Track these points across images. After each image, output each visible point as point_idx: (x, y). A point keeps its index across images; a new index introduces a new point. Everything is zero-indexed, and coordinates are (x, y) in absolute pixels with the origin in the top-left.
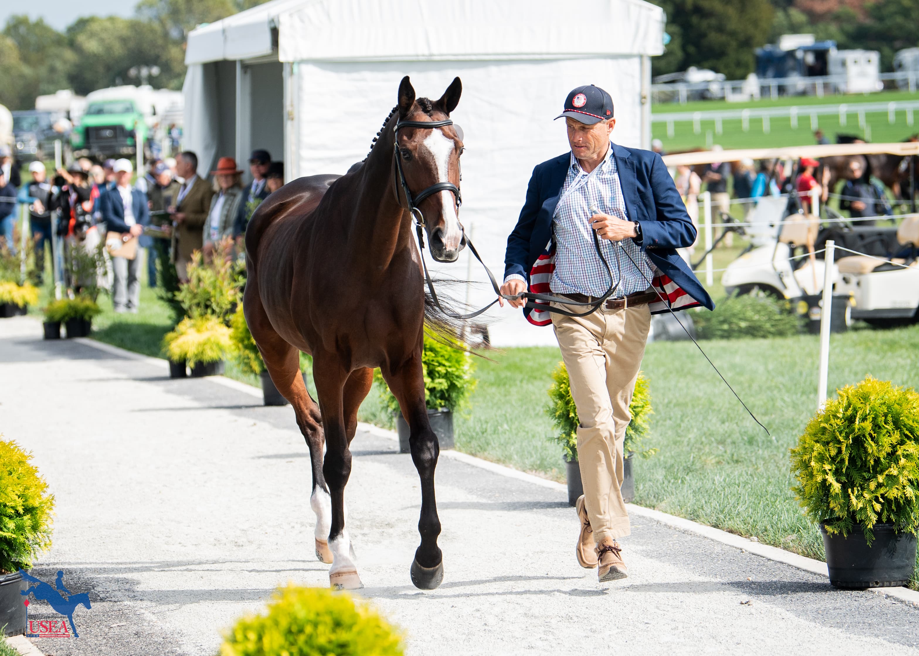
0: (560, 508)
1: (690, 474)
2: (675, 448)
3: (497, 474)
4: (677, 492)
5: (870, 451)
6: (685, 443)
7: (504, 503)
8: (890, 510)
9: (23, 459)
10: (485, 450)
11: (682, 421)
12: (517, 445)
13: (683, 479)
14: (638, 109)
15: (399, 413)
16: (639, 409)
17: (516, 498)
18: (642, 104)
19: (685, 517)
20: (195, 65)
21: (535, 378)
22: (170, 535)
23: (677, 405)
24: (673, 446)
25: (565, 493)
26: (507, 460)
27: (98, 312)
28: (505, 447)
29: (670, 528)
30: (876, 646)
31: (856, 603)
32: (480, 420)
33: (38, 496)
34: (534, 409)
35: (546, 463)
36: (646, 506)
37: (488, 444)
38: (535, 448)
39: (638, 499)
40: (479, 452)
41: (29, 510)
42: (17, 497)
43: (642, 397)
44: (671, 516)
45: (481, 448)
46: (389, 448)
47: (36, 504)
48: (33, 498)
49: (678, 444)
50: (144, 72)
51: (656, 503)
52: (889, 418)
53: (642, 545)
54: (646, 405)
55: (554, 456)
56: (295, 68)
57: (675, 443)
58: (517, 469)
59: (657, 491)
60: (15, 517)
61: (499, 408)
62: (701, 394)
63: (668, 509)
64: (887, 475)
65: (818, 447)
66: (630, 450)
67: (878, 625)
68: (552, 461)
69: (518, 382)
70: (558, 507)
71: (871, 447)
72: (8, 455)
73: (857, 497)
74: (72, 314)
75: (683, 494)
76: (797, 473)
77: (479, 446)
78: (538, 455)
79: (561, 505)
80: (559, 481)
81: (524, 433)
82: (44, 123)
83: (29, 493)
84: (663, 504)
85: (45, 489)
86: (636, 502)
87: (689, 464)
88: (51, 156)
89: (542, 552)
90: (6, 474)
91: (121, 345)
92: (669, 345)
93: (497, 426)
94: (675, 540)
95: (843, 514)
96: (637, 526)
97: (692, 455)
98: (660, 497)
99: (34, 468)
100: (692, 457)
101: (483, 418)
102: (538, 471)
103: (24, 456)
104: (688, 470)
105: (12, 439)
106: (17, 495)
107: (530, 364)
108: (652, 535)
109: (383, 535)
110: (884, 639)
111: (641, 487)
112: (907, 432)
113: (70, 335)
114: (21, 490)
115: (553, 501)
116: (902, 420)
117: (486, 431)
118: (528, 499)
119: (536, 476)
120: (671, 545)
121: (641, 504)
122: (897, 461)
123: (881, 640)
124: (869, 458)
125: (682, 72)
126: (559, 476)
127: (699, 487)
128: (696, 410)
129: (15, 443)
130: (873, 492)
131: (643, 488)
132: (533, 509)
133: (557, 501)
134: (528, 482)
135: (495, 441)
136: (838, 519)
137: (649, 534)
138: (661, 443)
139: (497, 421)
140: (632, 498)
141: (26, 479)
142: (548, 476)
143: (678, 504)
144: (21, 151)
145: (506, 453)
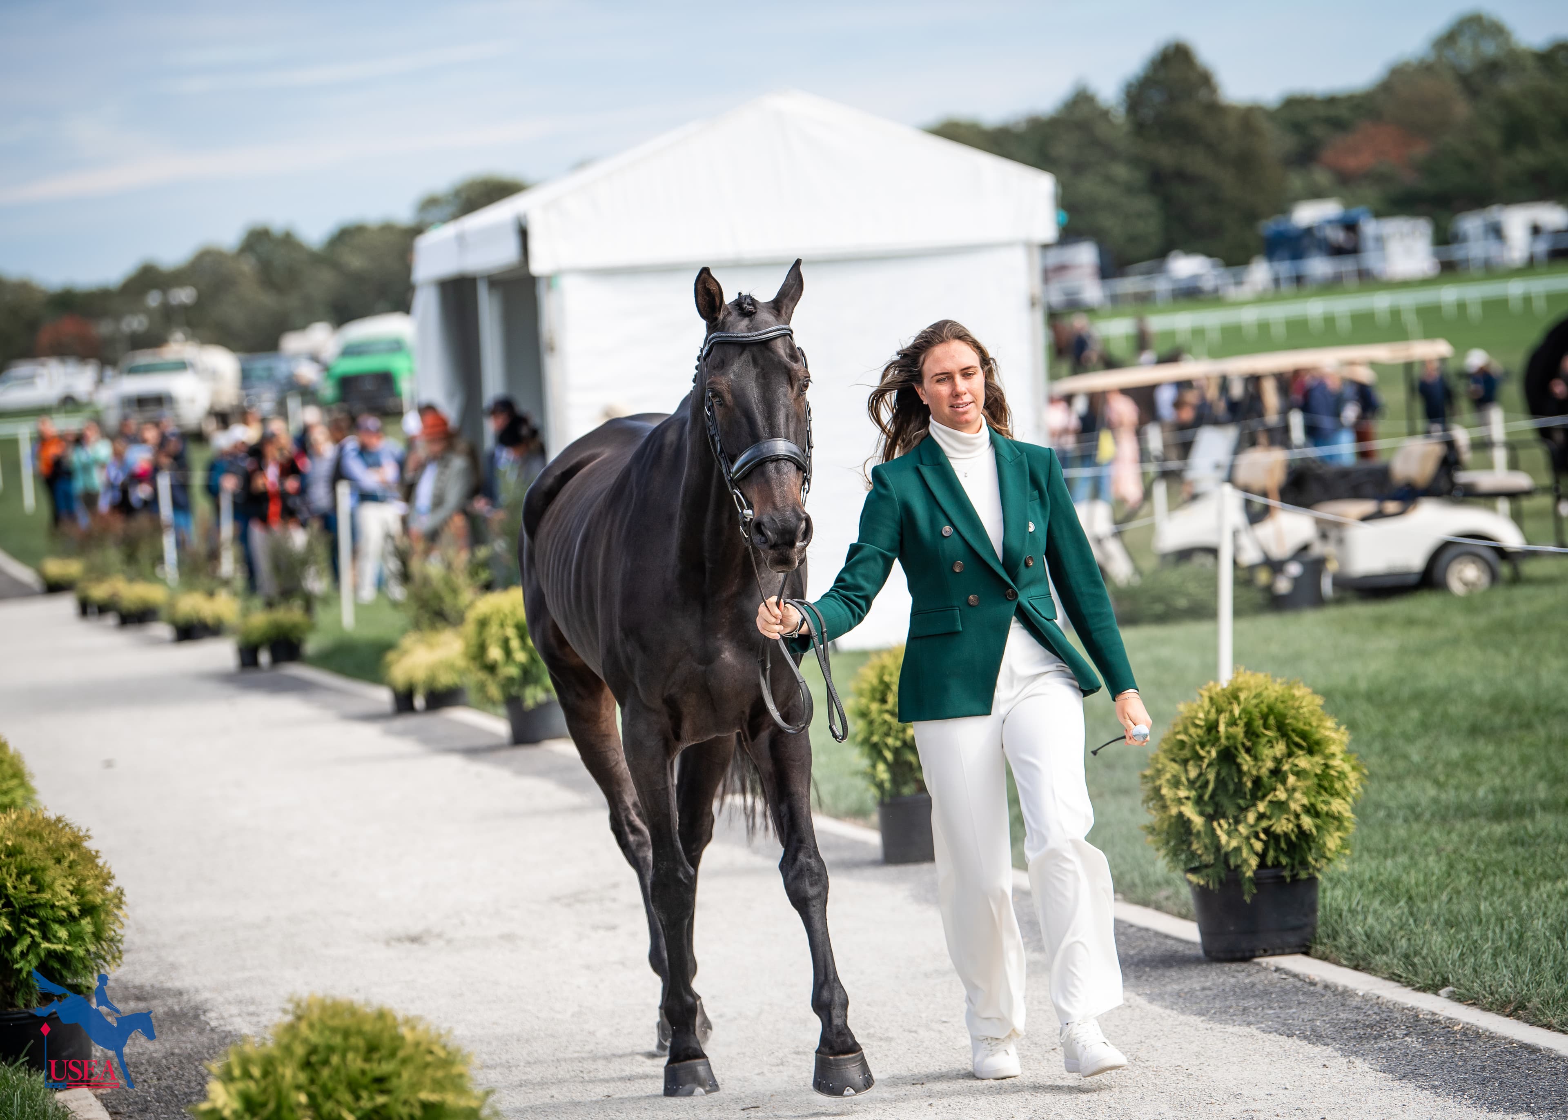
5: (1245, 768)
8: (1278, 848)
9: (78, 841)
30: (1244, 1038)
31: (1232, 980)
33: (99, 890)
41: (88, 910)
42: (68, 894)
47: (98, 901)
48: (93, 893)
52: (1272, 721)
60: (68, 921)
64: (1271, 802)
65: (1174, 768)
67: (1255, 1009)
71: (1246, 761)
72: (54, 835)
73: (1229, 834)
76: (1151, 804)
83: (87, 886)
85: (110, 880)
90: (51, 862)
95: (1209, 858)
103: (78, 837)
106: (68, 890)
110: (1257, 1029)
112: (1297, 739)
114: (74, 883)
116: (1289, 724)
122: (1284, 782)
123: (1253, 1030)
124: (1245, 779)
130: (1252, 826)
133: (869, 857)
136: (1207, 866)
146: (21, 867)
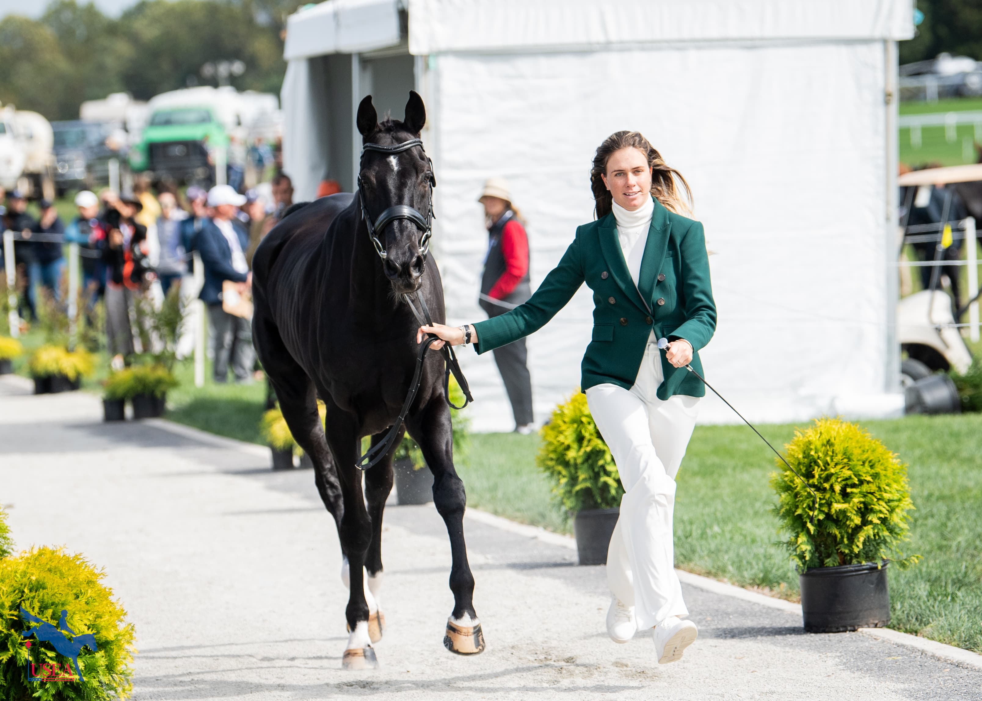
0: (793, 635)
1: (963, 589)
2: (940, 555)
3: (708, 592)
4: (947, 612)
6: (954, 548)
7: (718, 629)
9: (94, 579)
10: (690, 560)
11: (949, 519)
12: (732, 554)
13: (954, 596)
14: (881, 111)
15: (576, 513)
16: (895, 503)
17: (734, 623)
18: (887, 103)
19: (958, 646)
20: (298, 59)
21: (752, 465)
22: (282, 676)
23: (941, 498)
24: (938, 552)
25: (798, 615)
26: (720, 573)
27: (174, 384)
28: (717, 555)
29: (939, 660)
32: (683, 522)
33: (113, 626)
34: (753, 506)
35: (771, 576)
36: (906, 631)
37: (693, 551)
38: (756, 556)
39: (895, 622)
40: (682, 562)
41: (104, 645)
43: (899, 488)
44: (939, 644)
45: (685, 558)
46: (564, 559)
47: (111, 637)
48: (106, 629)
49: (944, 549)
50: (223, 69)
51: (919, 627)
53: (903, 683)
54: (904, 497)
55: (782, 567)
56: (432, 63)
57: (940, 548)
58: (733, 584)
59: (919, 611)
60: (83, 654)
61: (706, 505)
62: (971, 484)
63: (936, 635)
66: (884, 557)
68: (780, 573)
69: (729, 471)
70: (790, 634)
72: (72, 572)
74: (140, 388)
75: (955, 615)
77: (682, 555)
78: (761, 566)
79: (794, 631)
80: (790, 599)
81: (742, 538)
82: (93, 137)
83: (102, 622)
84: (928, 629)
85: (122, 617)
86: (892, 626)
87: (960, 576)
88: (105, 181)
89: (773, 693)
90: (71, 598)
91: (206, 427)
92: (926, 420)
93: (705, 528)
94: (946, 676)
96: (896, 658)
97: (964, 564)
98: (924, 620)
99: (107, 590)
100: (963, 567)
101: (686, 518)
102: (761, 587)
103: (94, 574)
104: (960, 583)
105: (78, 552)
106: (86, 625)
107: (744, 446)
108: (916, 669)
109: (561, 673)
111: (898, 606)
113: (138, 416)
114: (91, 619)
115: (783, 626)
117: (690, 535)
118: (749, 623)
119: (758, 593)
120: (942, 683)
121: (899, 629)
125: (931, 60)
126: (789, 593)
127: (975, 606)
128: (967, 505)
129: (82, 557)
131: (901, 608)
132: (757, 636)
133: (787, 625)
134: (749, 602)
135: (704, 548)
137: (911, 668)
138: (922, 549)
139: (705, 522)
140: (887, 621)
141: (96, 604)
142: (773, 593)
143: (949, 627)
144: (62, 175)
145: (720, 564)
146: (43, 602)
